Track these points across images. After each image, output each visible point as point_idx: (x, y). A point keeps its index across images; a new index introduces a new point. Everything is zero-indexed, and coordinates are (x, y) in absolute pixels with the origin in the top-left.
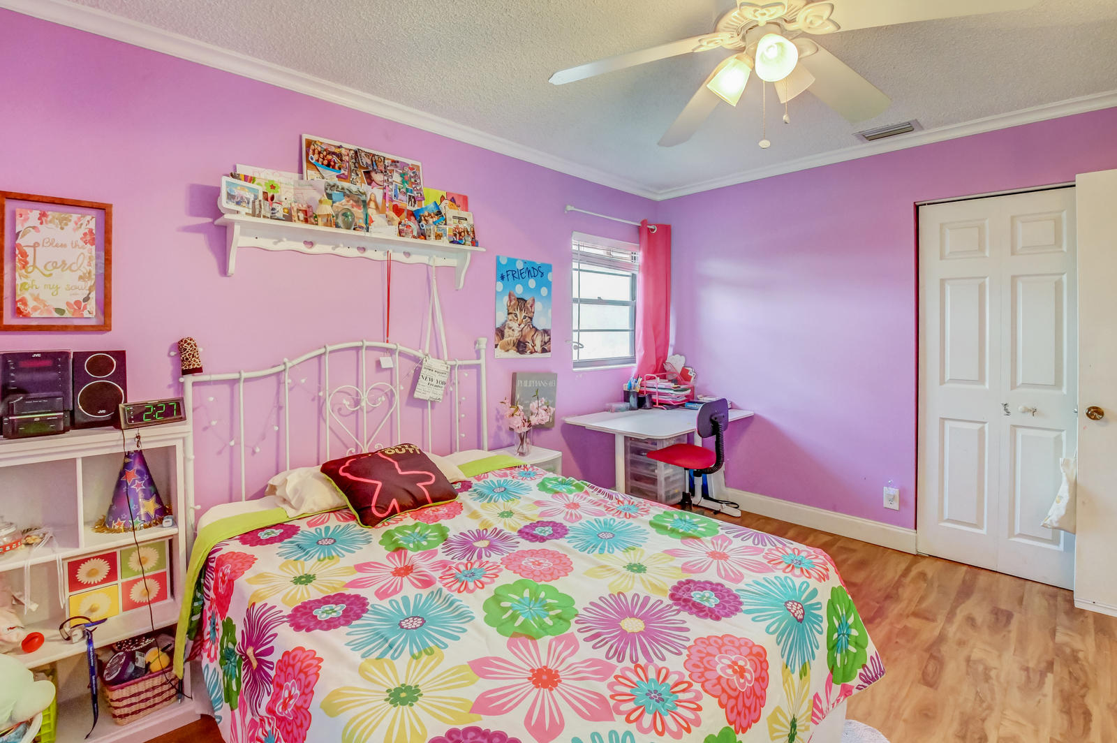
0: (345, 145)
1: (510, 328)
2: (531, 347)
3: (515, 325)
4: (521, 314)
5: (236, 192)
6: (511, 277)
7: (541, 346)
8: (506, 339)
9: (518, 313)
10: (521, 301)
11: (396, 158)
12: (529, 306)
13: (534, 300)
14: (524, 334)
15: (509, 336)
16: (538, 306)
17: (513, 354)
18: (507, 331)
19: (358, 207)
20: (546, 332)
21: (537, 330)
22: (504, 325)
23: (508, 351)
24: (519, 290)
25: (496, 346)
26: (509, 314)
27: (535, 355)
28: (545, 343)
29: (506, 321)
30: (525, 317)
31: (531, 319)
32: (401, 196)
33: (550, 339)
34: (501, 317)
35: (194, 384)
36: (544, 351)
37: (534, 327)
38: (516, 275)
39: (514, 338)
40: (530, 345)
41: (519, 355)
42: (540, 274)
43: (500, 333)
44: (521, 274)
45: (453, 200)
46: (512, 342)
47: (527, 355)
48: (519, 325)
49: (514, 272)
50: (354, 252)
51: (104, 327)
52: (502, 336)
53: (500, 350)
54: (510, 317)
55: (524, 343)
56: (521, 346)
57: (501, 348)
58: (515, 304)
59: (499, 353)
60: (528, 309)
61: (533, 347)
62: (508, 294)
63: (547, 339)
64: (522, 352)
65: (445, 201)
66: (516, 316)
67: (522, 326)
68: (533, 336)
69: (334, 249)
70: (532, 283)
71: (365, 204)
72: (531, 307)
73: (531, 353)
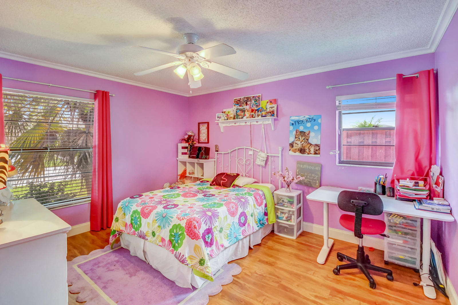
0: (241, 98)
1: (296, 143)
2: (308, 151)
3: (299, 142)
4: (302, 138)
5: (219, 116)
6: (297, 123)
7: (314, 151)
8: (294, 148)
9: (300, 137)
10: (302, 133)
11: (253, 96)
12: (306, 134)
13: (310, 132)
14: (303, 146)
15: (296, 147)
16: (312, 134)
17: (298, 154)
18: (294, 145)
19: (242, 112)
20: (316, 145)
21: (311, 144)
22: (293, 142)
23: (295, 152)
24: (301, 128)
25: (290, 150)
26: (296, 138)
27: (310, 155)
28: (317, 150)
29: (294, 141)
30: (304, 139)
31: (308, 140)
32: (254, 106)
33: (320, 148)
34: (292, 139)
35: (217, 154)
36: (315, 153)
37: (309, 143)
38: (300, 122)
39: (299, 148)
40: (307, 151)
41: (301, 154)
42: (313, 120)
43: (292, 145)
44: (302, 122)
45: (271, 102)
46: (297, 149)
47: (306, 155)
48: (301, 142)
49: (298, 122)
50: (244, 124)
51: (208, 142)
52: (293, 147)
53: (292, 152)
54: (296, 139)
55: (304, 150)
56: (302, 151)
57: (292, 151)
58: (299, 134)
59: (291, 153)
60: (306, 135)
61: (309, 151)
62: (296, 130)
63: (317, 148)
64: (303, 153)
65: (268, 103)
66: (299, 139)
67: (303, 143)
68: (309, 147)
69: (240, 124)
70: (309, 125)
71: (244, 111)
72: (308, 135)
73: (308, 154)
